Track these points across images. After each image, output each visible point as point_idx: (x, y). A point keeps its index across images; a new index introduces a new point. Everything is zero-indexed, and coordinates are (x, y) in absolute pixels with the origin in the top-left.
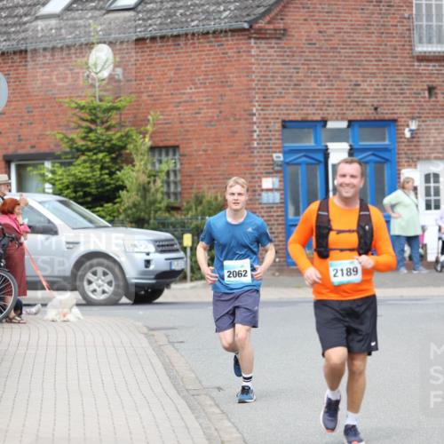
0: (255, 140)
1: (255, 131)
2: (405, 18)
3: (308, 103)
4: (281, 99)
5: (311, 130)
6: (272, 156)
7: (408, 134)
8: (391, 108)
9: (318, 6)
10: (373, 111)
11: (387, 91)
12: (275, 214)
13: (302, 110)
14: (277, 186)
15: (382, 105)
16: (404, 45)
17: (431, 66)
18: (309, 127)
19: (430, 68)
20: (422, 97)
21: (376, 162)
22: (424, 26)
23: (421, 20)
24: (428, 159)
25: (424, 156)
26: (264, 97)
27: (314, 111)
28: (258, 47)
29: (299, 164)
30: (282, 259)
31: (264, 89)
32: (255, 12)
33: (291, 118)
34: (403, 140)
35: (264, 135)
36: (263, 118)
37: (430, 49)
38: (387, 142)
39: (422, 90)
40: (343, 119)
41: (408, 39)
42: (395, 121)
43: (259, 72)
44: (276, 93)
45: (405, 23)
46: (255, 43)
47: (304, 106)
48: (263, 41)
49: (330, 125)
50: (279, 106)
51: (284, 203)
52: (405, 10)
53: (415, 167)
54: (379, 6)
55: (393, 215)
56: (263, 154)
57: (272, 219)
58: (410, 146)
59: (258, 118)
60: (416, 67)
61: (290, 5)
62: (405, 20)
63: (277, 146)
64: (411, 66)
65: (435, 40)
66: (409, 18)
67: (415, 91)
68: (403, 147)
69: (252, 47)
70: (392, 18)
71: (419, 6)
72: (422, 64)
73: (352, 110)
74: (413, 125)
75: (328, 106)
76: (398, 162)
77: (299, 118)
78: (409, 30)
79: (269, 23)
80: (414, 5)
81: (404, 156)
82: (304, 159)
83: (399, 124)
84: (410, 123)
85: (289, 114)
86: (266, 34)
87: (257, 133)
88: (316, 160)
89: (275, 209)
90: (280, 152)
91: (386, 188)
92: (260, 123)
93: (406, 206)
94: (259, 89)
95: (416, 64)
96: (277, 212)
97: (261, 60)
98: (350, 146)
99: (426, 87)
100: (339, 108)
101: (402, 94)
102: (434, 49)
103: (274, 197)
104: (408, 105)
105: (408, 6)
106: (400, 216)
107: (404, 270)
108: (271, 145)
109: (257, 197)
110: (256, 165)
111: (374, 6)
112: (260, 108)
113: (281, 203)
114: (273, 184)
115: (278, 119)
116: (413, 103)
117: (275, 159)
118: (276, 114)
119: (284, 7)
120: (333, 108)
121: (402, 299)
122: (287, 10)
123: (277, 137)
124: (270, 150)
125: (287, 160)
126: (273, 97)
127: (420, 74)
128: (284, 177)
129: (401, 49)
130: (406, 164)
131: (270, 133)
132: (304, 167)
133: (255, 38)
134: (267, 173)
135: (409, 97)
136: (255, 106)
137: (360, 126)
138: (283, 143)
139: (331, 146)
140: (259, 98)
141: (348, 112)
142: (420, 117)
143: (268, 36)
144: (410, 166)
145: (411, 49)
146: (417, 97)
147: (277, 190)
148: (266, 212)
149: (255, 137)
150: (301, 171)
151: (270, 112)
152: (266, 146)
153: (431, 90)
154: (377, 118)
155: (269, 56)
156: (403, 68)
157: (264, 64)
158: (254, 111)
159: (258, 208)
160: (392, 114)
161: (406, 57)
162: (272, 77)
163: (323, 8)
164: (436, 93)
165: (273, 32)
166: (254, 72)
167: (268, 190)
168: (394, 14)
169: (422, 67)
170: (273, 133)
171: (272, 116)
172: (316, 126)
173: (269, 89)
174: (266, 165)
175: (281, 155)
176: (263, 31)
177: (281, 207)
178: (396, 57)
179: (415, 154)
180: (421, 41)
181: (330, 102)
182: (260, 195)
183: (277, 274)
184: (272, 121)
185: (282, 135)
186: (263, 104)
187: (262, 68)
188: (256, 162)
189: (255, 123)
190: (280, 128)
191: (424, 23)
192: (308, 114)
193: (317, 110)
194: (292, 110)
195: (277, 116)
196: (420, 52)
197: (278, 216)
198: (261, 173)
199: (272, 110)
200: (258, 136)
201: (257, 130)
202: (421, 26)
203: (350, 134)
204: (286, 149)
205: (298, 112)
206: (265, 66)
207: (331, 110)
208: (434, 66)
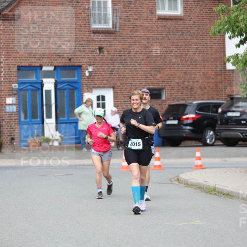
0: (3, 77)
1: (3, 72)
2: (86, 9)
3: (32, 56)
4: (18, 54)
5: (34, 71)
6: (12, 86)
7: (87, 74)
8: (78, 59)
9: (38, 2)
10: (68, 61)
11: (76, 50)
12: (14, 118)
13: (29, 60)
14: (14, 102)
15: (73, 58)
16: (85, 24)
17: (101, 36)
18: (32, 70)
19: (100, 37)
20: (96, 53)
21: (70, 89)
22: (97, 14)
23: (95, 11)
24: (99, 87)
25: (96, 86)
26: (8, 53)
27: (35, 61)
28: (4, 25)
29: (27, 90)
30: (17, 143)
31: (7, 48)
32: (3, 5)
33: (22, 64)
34: (85, 77)
35: (7, 74)
36: (7, 65)
37: (100, 27)
38: (76, 78)
39: (96, 49)
40: (51, 65)
41: (88, 21)
42: (80, 66)
43: (4, 39)
44: (14, 51)
45: (86, 12)
46: (3, 23)
47: (30, 58)
48: (7, 22)
49: (44, 68)
50: (16, 58)
51: (18, 112)
52: (86, 5)
53: (92, 92)
54: (71, 2)
55: (80, 119)
56: (7, 85)
57: (12, 120)
58: (89, 80)
59: (4, 65)
60: (92, 37)
61: (22, 2)
62: (86, 11)
63: (15, 80)
64: (90, 36)
65: (102, 21)
66: (88, 9)
67: (92, 50)
68: (85, 81)
69: (1, 25)
70: (79, 9)
71: (94, 2)
72: (96, 35)
73: (56, 60)
74: (91, 69)
75: (43, 58)
76: (82, 89)
77: (27, 65)
78: (89, 16)
79: (11, 11)
80: (91, 2)
81: (85, 86)
82: (30, 87)
83: (83, 68)
84: (89, 67)
85: (22, 62)
86: (9, 17)
87: (4, 73)
88: (37, 88)
89: (13, 115)
90: (16, 83)
91: (75, 104)
92: (5, 67)
93: (87, 114)
94: (5, 48)
95: (92, 35)
96: (15, 117)
97: (7, 32)
98: (55, 80)
99: (98, 48)
100: (49, 59)
101: (84, 51)
102: (102, 27)
103: (13, 108)
104: (88, 58)
105: (87, 3)
106: (83, 120)
107: (85, 150)
108: (11, 80)
109: (3, 108)
110: (3, 90)
111: (69, 2)
112: (5, 59)
113: (17, 112)
114: (13, 101)
115: (15, 65)
116: (90, 57)
117: (14, 87)
118: (14, 63)
119: (19, 2)
120: (46, 59)
121: (84, 165)
122: (20, 4)
123: (15, 75)
124: (11, 82)
125: (21, 88)
126: (13, 53)
127: (94, 40)
128: (18, 97)
129: (84, 27)
130: (87, 90)
131: (11, 73)
132: (30, 92)
133: (3, 20)
134: (9, 95)
135: (88, 53)
136: (2, 58)
137: (61, 69)
138: (18, 78)
139: (45, 80)
140: (5, 53)
141: (54, 61)
142: (94, 64)
143: (10, 19)
144: (88, 91)
145: (89, 27)
146: (92, 53)
147: (14, 104)
148: (8, 117)
149: (2, 75)
150: (28, 94)
151: (11, 61)
152: (9, 80)
153: (100, 49)
154: (71, 65)
155: (10, 30)
156: (85, 37)
157: (7, 34)
158: (2, 61)
159: (4, 115)
160: (79, 62)
161: (86, 31)
162: (12, 41)
163: (41, 4)
164: (103, 51)
165: (12, 16)
166: (2, 39)
167: (9, 105)
168: (80, 7)
169: (95, 37)
170: (12, 73)
171: (12, 63)
172: (36, 69)
173: (10, 48)
174: (9, 90)
175: (17, 85)
176: (7, 16)
177: (17, 114)
178: (81, 31)
179: (91, 85)
180: (95, 22)
181: (44, 55)
182: (5, 107)
183: (14, 151)
184: (12, 66)
185: (18, 74)
186: (7, 56)
187: (6, 37)
188: (3, 89)
189: (2, 67)
190: (17, 70)
191: (97, 12)
192: (32, 62)
193: (37, 60)
194: (23, 60)
195: (15, 63)
196: (94, 28)
197: (15, 119)
198: (6, 95)
199: (12, 60)
200: (4, 74)
201: (4, 71)
202: (95, 14)
203: (55, 74)
204: (20, 82)
205: (26, 61)
206: (8, 36)
207: (45, 60)
208: (102, 36)
